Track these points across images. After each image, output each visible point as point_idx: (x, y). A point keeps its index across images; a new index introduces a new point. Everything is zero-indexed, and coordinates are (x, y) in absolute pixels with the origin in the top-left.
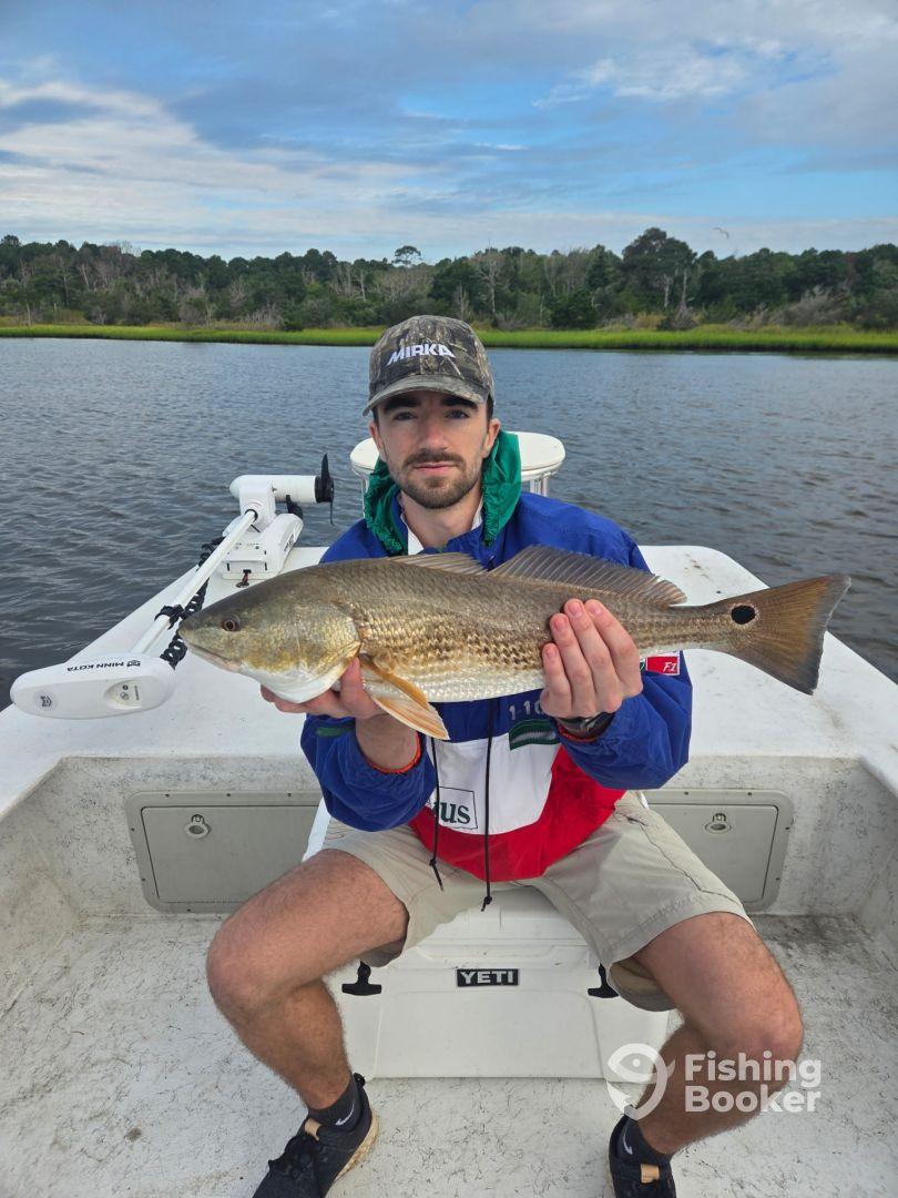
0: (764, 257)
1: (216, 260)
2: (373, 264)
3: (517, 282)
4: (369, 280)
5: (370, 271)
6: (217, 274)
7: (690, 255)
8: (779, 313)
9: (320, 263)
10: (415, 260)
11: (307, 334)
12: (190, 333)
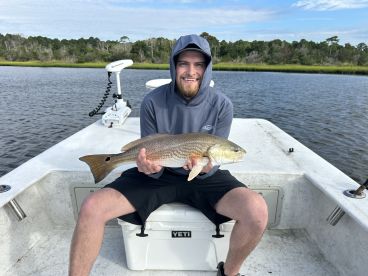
0: (240, 42)
1: (56, 40)
2: (113, 42)
3: (161, 49)
4: (110, 47)
5: (111, 44)
6: (56, 45)
7: (217, 41)
8: (244, 59)
9: (94, 42)
10: (127, 41)
11: (86, 64)
12: (43, 64)
